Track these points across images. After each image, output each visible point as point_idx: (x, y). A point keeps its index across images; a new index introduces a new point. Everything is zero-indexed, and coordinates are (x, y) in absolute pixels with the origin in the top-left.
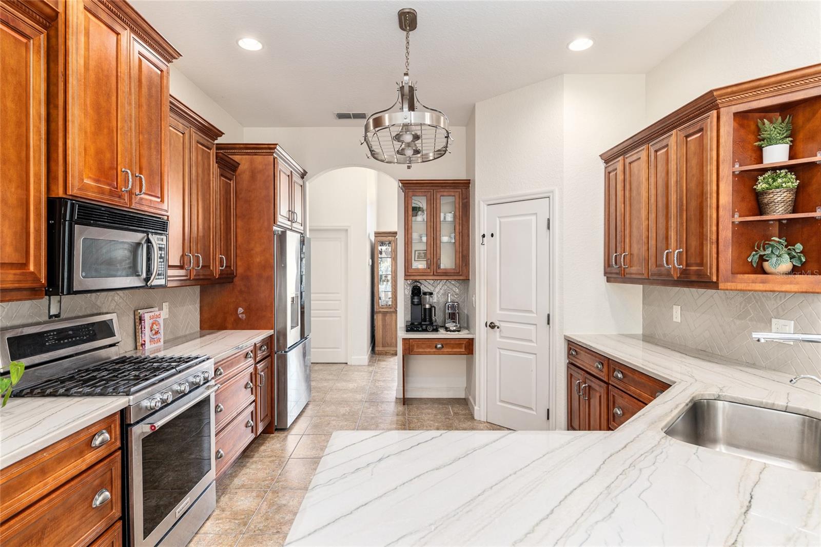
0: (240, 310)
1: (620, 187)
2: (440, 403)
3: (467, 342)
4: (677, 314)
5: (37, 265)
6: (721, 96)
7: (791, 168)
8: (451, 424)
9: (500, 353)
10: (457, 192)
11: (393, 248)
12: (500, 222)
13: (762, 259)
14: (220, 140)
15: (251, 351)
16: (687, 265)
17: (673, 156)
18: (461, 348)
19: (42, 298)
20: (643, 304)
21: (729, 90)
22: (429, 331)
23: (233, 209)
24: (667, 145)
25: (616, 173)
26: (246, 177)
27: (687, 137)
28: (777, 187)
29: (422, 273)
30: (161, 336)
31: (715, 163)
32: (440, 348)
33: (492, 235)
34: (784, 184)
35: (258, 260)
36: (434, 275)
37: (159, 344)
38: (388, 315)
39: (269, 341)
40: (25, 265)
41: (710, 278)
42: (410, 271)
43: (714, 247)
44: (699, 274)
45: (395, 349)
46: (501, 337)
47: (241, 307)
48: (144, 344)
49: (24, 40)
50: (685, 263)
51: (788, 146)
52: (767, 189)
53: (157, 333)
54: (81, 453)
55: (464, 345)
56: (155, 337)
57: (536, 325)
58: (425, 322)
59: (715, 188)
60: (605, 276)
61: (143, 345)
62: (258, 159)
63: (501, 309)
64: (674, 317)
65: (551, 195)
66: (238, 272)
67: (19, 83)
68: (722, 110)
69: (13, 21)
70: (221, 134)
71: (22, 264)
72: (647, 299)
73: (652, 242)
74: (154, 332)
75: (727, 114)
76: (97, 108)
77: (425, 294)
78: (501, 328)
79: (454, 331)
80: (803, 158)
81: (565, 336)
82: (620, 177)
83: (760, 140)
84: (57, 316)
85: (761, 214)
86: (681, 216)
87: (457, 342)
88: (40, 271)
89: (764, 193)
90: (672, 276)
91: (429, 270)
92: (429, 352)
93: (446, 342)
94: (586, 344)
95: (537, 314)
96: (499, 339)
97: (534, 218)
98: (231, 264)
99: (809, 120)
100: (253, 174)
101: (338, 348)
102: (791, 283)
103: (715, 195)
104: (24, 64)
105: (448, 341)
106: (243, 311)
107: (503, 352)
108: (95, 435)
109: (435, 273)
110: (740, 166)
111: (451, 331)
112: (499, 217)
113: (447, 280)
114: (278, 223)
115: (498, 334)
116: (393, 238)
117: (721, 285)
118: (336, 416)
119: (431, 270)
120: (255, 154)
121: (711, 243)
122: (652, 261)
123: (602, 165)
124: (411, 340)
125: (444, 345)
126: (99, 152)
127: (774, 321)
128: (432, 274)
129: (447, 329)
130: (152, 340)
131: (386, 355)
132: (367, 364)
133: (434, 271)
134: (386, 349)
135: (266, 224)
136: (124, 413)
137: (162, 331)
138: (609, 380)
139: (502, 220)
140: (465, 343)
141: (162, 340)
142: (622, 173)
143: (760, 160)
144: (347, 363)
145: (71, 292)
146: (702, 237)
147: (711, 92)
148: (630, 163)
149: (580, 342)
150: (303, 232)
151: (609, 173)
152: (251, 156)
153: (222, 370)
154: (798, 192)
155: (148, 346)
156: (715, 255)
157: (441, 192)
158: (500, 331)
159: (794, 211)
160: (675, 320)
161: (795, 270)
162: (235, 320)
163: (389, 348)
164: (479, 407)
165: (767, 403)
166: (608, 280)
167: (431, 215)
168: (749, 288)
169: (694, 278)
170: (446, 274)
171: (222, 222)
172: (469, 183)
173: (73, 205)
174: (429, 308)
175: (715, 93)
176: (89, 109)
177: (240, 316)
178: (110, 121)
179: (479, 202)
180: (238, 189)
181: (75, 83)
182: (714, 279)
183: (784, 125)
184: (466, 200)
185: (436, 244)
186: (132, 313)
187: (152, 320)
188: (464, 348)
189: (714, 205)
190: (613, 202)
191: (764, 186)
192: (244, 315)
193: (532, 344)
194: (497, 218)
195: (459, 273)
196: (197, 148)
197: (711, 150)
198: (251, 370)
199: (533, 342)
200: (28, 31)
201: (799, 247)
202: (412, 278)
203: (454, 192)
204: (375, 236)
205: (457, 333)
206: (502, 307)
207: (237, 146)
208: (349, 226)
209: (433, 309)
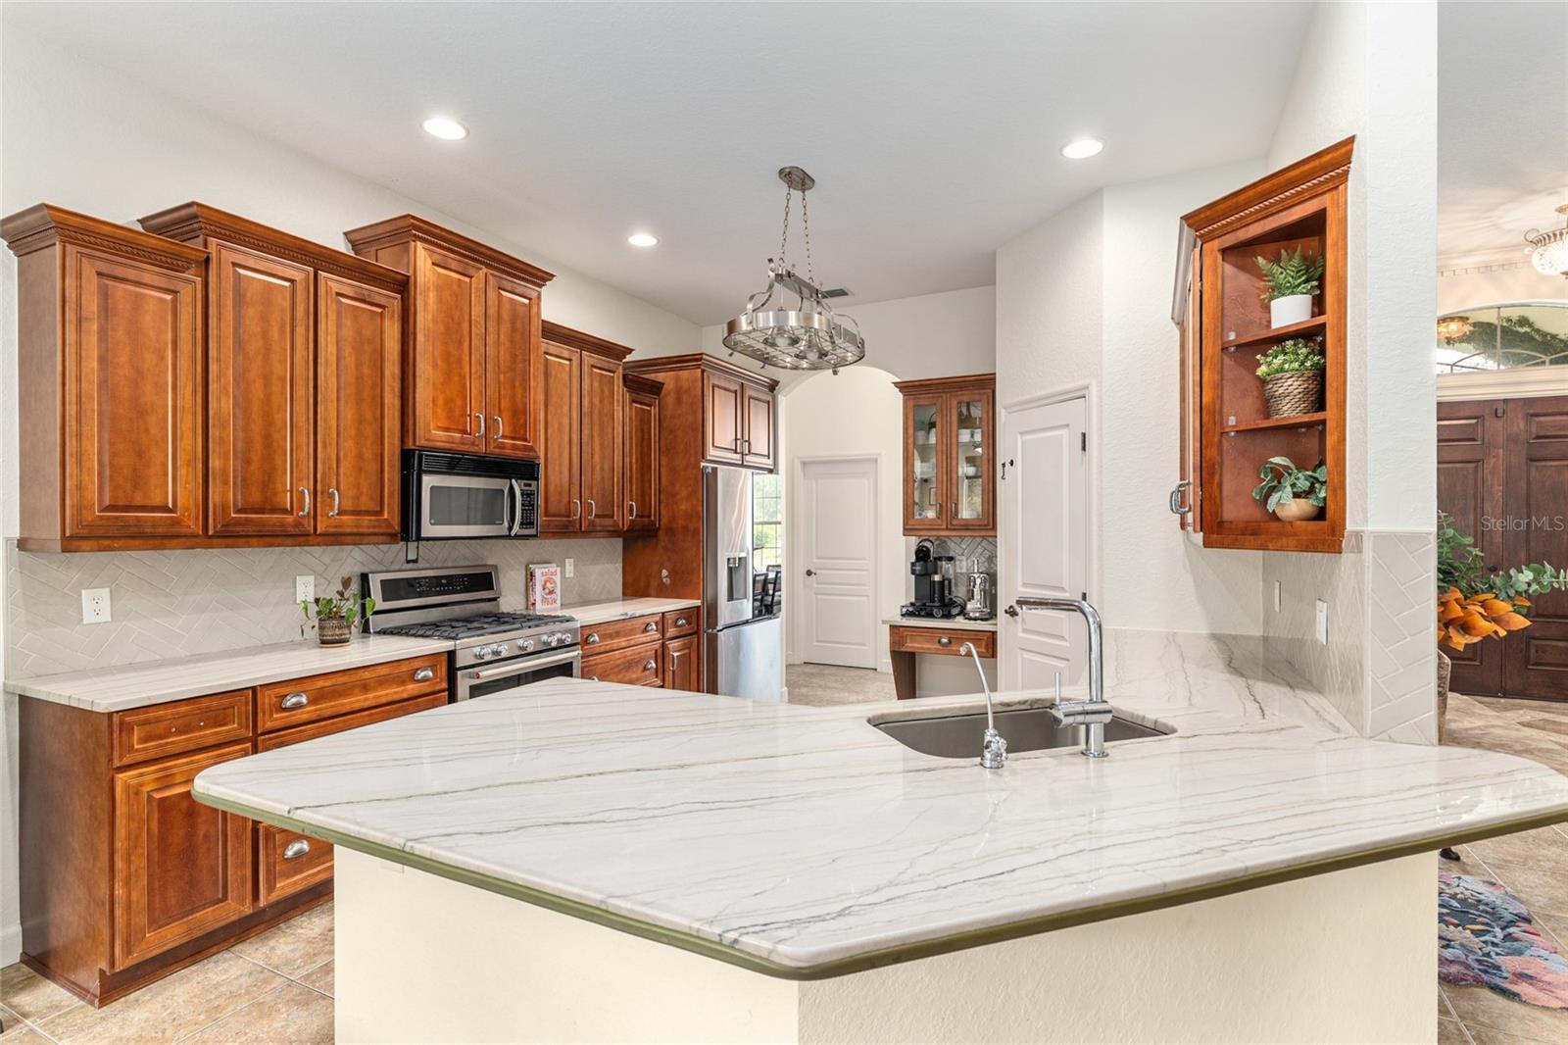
0: (665, 573)
3: (989, 637)
4: (1277, 597)
5: (391, 514)
9: (1023, 659)
10: (984, 393)
12: (1023, 440)
14: (629, 358)
15: (656, 623)
19: (398, 543)
21: (1202, 215)
23: (655, 442)
26: (670, 400)
29: (930, 526)
30: (558, 595)
31: (1198, 336)
32: (945, 645)
33: (1012, 463)
34: (1286, 366)
35: (683, 507)
36: (947, 529)
37: (554, 606)
39: (692, 614)
40: (381, 512)
42: (913, 522)
46: (1025, 631)
47: (665, 569)
48: (537, 601)
49: (380, 310)
53: (551, 592)
54: (403, 683)
55: (984, 643)
56: (548, 596)
58: (934, 602)
59: (1198, 378)
60: (1182, 528)
61: (534, 604)
62: (684, 374)
63: (1024, 584)
65: (1086, 392)
66: (662, 523)
67: (375, 350)
69: (369, 296)
70: (630, 351)
71: (377, 512)
74: (547, 591)
75: (1211, 251)
76: (447, 356)
79: (975, 619)
84: (415, 561)
87: (977, 637)
88: (393, 518)
91: (939, 521)
92: (928, 649)
93: (957, 636)
96: (1021, 634)
97: (1065, 432)
98: (650, 512)
100: (679, 393)
101: (864, 645)
104: (379, 332)
105: (959, 634)
106: (668, 574)
107: (1027, 655)
108: (418, 669)
109: (953, 526)
110: (1238, 337)
111: (970, 619)
112: (1020, 431)
113: (983, 537)
114: (708, 458)
115: (1018, 626)
119: (942, 521)
120: (681, 369)
124: (901, 629)
125: (952, 640)
126: (448, 401)
127: (1317, 603)
128: (944, 527)
129: (966, 616)
130: (544, 600)
133: (948, 523)
135: (693, 459)
136: (451, 655)
137: (558, 591)
139: (1025, 436)
140: (986, 638)
141: (559, 602)
144: (876, 669)
145: (419, 538)
150: (772, 467)
152: (677, 372)
153: (597, 638)
155: (539, 605)
157: (957, 396)
158: (1023, 620)
160: (1276, 608)
162: (659, 585)
167: (942, 433)
170: (967, 526)
171: (634, 461)
172: (991, 378)
173: (420, 456)
174: (939, 582)
176: (439, 362)
177: (664, 580)
178: (461, 368)
179: (1000, 409)
180: (662, 416)
181: (422, 339)
185: (951, 479)
186: (524, 567)
187: (545, 577)
188: (983, 645)
192: (669, 579)
193: (1065, 644)
194: (1019, 436)
195: (988, 525)
196: (591, 374)
198: (657, 645)
200: (382, 301)
202: (916, 533)
203: (979, 394)
205: (979, 622)
207: (659, 361)
208: (879, 454)
209: (946, 582)
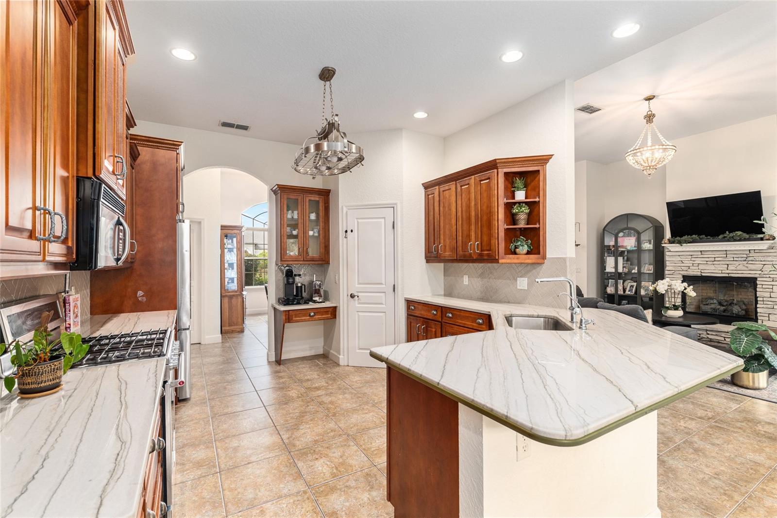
0: (140, 293)
1: (436, 204)
2: (307, 360)
3: (333, 310)
4: (466, 280)
5: (73, 242)
6: (499, 163)
7: (526, 203)
8: (326, 371)
9: (359, 315)
11: (238, 239)
12: (358, 222)
13: (516, 247)
16: (481, 251)
17: (473, 190)
18: (328, 314)
20: (444, 276)
21: (503, 160)
22: (301, 304)
24: (469, 184)
25: (434, 196)
27: (481, 181)
28: (522, 212)
29: (295, 259)
30: (79, 318)
31: (496, 197)
32: (313, 316)
33: (352, 231)
34: (524, 211)
35: (160, 246)
36: (304, 260)
37: (78, 328)
38: (234, 298)
41: (495, 257)
42: (285, 257)
43: (497, 241)
44: (488, 255)
45: (241, 327)
46: (359, 303)
47: (141, 290)
48: (69, 328)
50: (480, 250)
51: (525, 192)
52: (518, 212)
55: (330, 312)
57: (385, 292)
58: (298, 297)
59: (496, 210)
60: (425, 259)
63: (359, 284)
64: (464, 281)
65: (395, 206)
68: (499, 170)
70: (134, 125)
72: (446, 273)
73: (460, 238)
74: (75, 315)
75: (502, 171)
77: (295, 275)
78: (360, 297)
79: (320, 302)
80: (530, 198)
81: (405, 298)
82: (437, 199)
83: (513, 188)
85: (514, 225)
86: (478, 223)
87: (325, 310)
88: (73, 246)
89: (516, 214)
90: (473, 258)
91: (300, 257)
92: (305, 319)
93: (317, 311)
94: (424, 301)
95: (385, 285)
96: (357, 305)
97: (383, 220)
99: (533, 181)
102: (529, 259)
103: (496, 214)
105: (319, 310)
106: (143, 294)
107: (361, 314)
109: (305, 259)
110: (507, 199)
111: (318, 303)
112: (357, 218)
115: (356, 302)
116: (238, 231)
117: (501, 261)
118: (227, 382)
119: (302, 257)
120: (155, 147)
121: (495, 239)
122: (460, 249)
123: (423, 190)
124: (290, 311)
125: (315, 313)
127: (518, 278)
128: (302, 260)
129: (315, 302)
131: (232, 333)
132: (221, 341)
133: (304, 257)
134: (232, 328)
135: (169, 212)
137: (79, 315)
138: (442, 320)
139: (359, 221)
140: (331, 310)
142: (438, 197)
143: (513, 198)
144: (200, 343)
146: (490, 236)
147: (495, 160)
148: (443, 191)
149: (419, 300)
151: (428, 195)
152: (153, 149)
154: (529, 215)
156: (497, 245)
157: (309, 196)
158: (359, 299)
159: (528, 224)
160: (465, 283)
161: (528, 253)
162: (134, 303)
163: (235, 327)
164: (344, 356)
165: (531, 315)
166: (428, 261)
167: (301, 214)
168: (512, 262)
169: (486, 258)
170: (313, 260)
172: (330, 192)
173: (100, 185)
174: (300, 286)
175: (497, 161)
177: (140, 299)
179: (342, 206)
182: (497, 258)
183: (523, 182)
184: (327, 205)
185: (306, 237)
187: (74, 303)
188: (330, 314)
189: (496, 219)
190: (432, 213)
191: (517, 211)
192: (145, 298)
193: (383, 306)
194: (356, 220)
195: (323, 258)
197: (495, 190)
199: (383, 305)
201: (530, 241)
202: (287, 263)
203: (319, 197)
204: (221, 229)
205: (323, 303)
206: (360, 282)
208: (203, 219)
209: (303, 286)
